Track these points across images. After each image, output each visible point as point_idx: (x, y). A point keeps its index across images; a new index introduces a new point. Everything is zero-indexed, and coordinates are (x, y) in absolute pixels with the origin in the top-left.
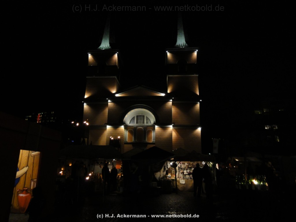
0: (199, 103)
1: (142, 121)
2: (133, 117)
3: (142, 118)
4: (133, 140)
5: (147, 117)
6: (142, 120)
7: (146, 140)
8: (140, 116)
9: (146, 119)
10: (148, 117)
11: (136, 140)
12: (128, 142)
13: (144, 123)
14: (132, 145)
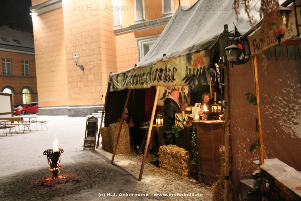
4: (136, 20)
14: (133, 34)
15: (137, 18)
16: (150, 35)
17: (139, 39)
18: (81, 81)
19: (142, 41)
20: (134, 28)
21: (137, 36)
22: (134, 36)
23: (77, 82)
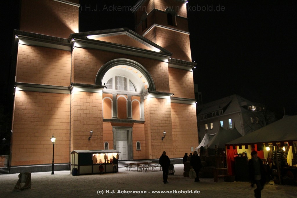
0: (192, 70)
1: (123, 86)
2: (110, 78)
3: (123, 81)
4: (112, 116)
5: (130, 81)
6: (123, 84)
7: (132, 117)
8: (120, 77)
9: (130, 83)
10: (133, 81)
11: (117, 116)
12: (105, 118)
13: (125, 89)
14: (110, 123)
15: (113, 116)
16: (120, 126)
17: (114, 126)
18: (87, 147)
19: (115, 128)
20: (111, 121)
21: (112, 125)
22: (111, 124)
23: (83, 147)
